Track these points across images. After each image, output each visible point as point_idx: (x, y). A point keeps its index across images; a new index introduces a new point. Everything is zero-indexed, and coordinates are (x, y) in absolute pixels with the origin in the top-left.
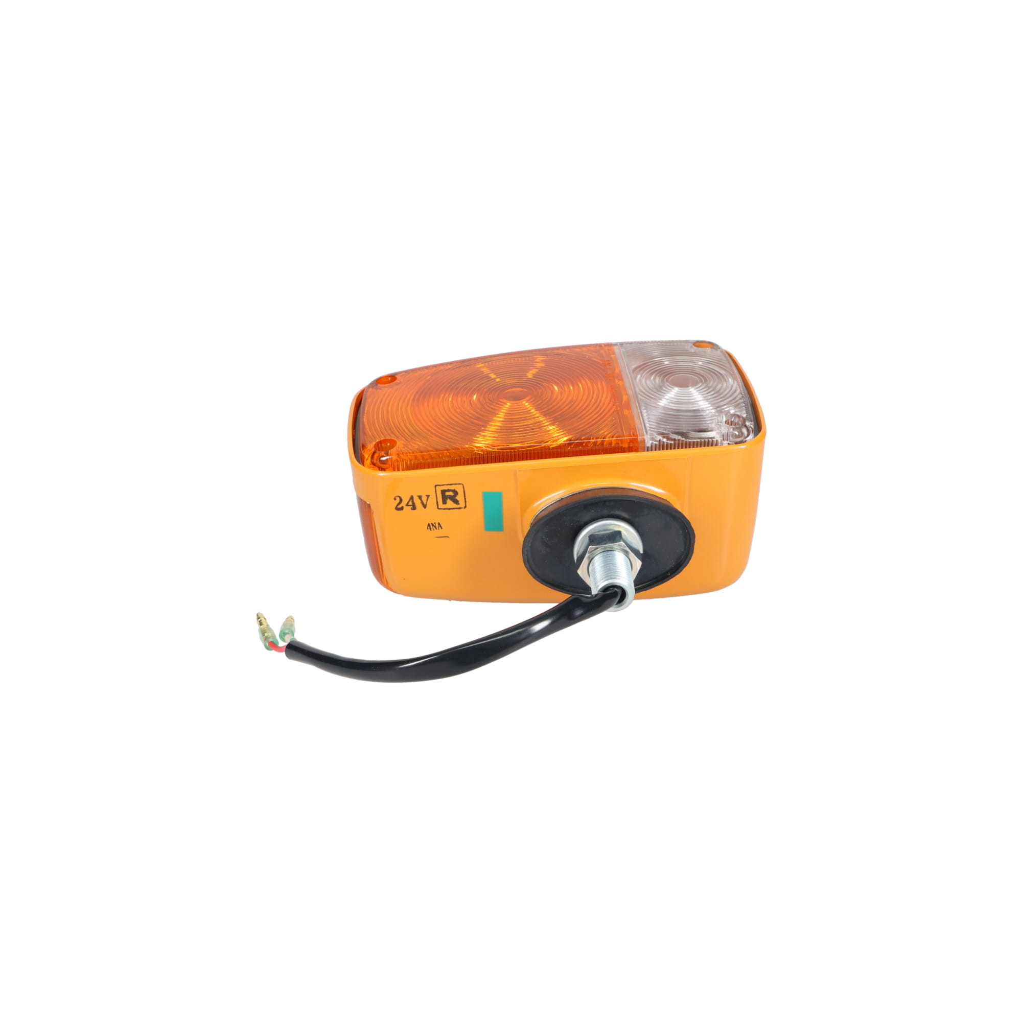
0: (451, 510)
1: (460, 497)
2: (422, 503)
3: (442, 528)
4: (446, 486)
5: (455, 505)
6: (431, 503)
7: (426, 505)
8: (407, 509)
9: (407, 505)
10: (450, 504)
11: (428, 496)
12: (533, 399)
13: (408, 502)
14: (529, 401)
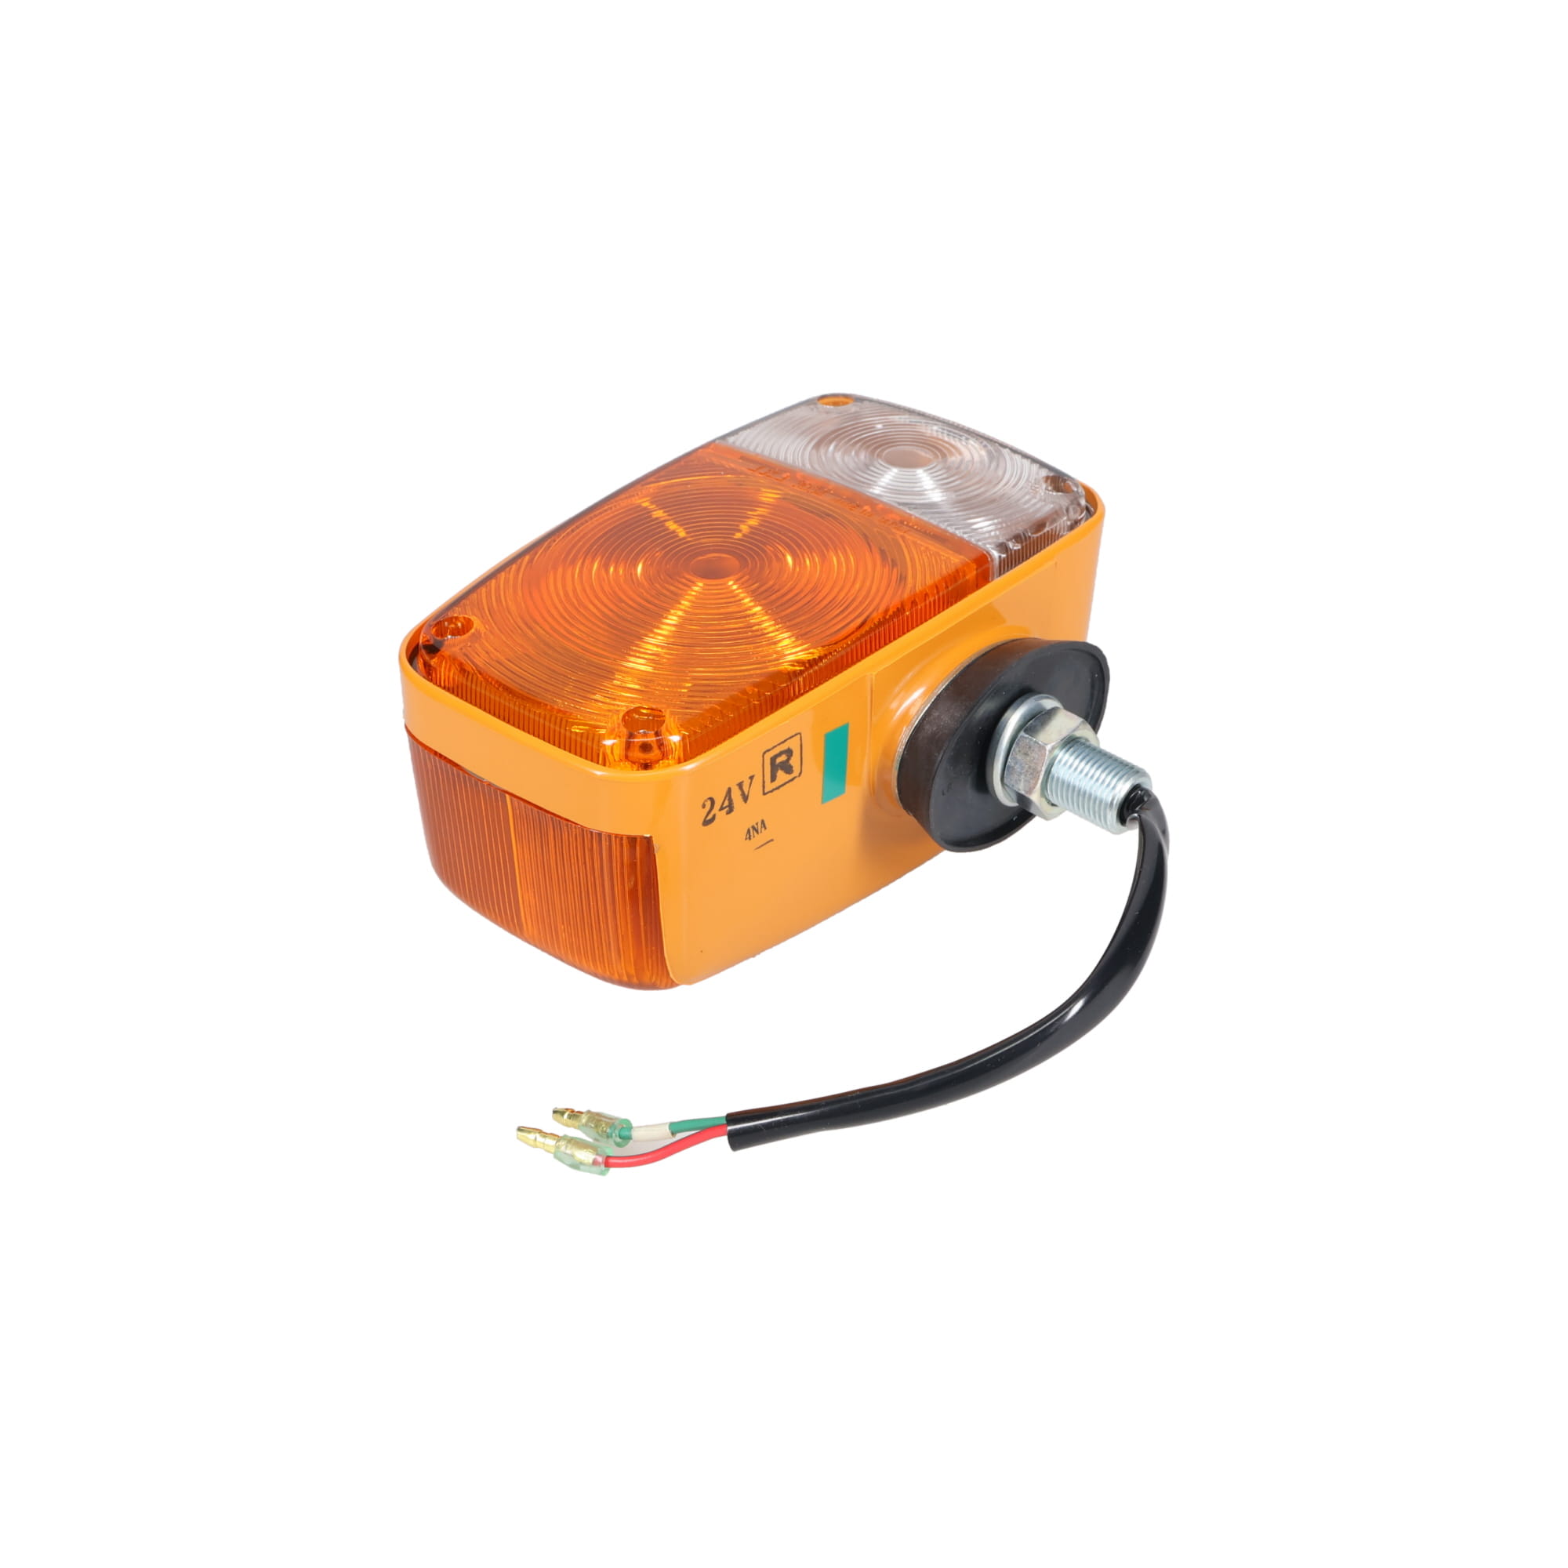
0: (781, 788)
1: (794, 761)
2: (743, 794)
3: (765, 828)
4: (778, 747)
5: (788, 775)
6: (755, 791)
7: (748, 796)
8: (721, 816)
9: (722, 809)
10: (782, 776)
11: (751, 778)
12: (747, 577)
13: (723, 804)
14: (740, 582)
